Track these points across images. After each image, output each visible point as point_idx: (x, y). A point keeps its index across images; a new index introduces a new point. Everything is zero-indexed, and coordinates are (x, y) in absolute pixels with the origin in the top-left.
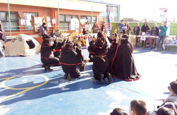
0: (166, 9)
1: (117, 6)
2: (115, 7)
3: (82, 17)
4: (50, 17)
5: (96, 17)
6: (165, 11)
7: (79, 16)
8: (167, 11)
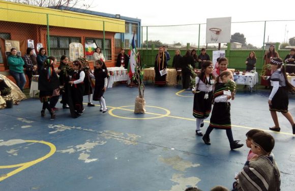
0: (219, 30)
1: (137, 23)
2: (132, 23)
3: (87, 40)
4: (33, 41)
5: (110, 41)
6: (218, 33)
7: (82, 39)
8: (221, 33)
